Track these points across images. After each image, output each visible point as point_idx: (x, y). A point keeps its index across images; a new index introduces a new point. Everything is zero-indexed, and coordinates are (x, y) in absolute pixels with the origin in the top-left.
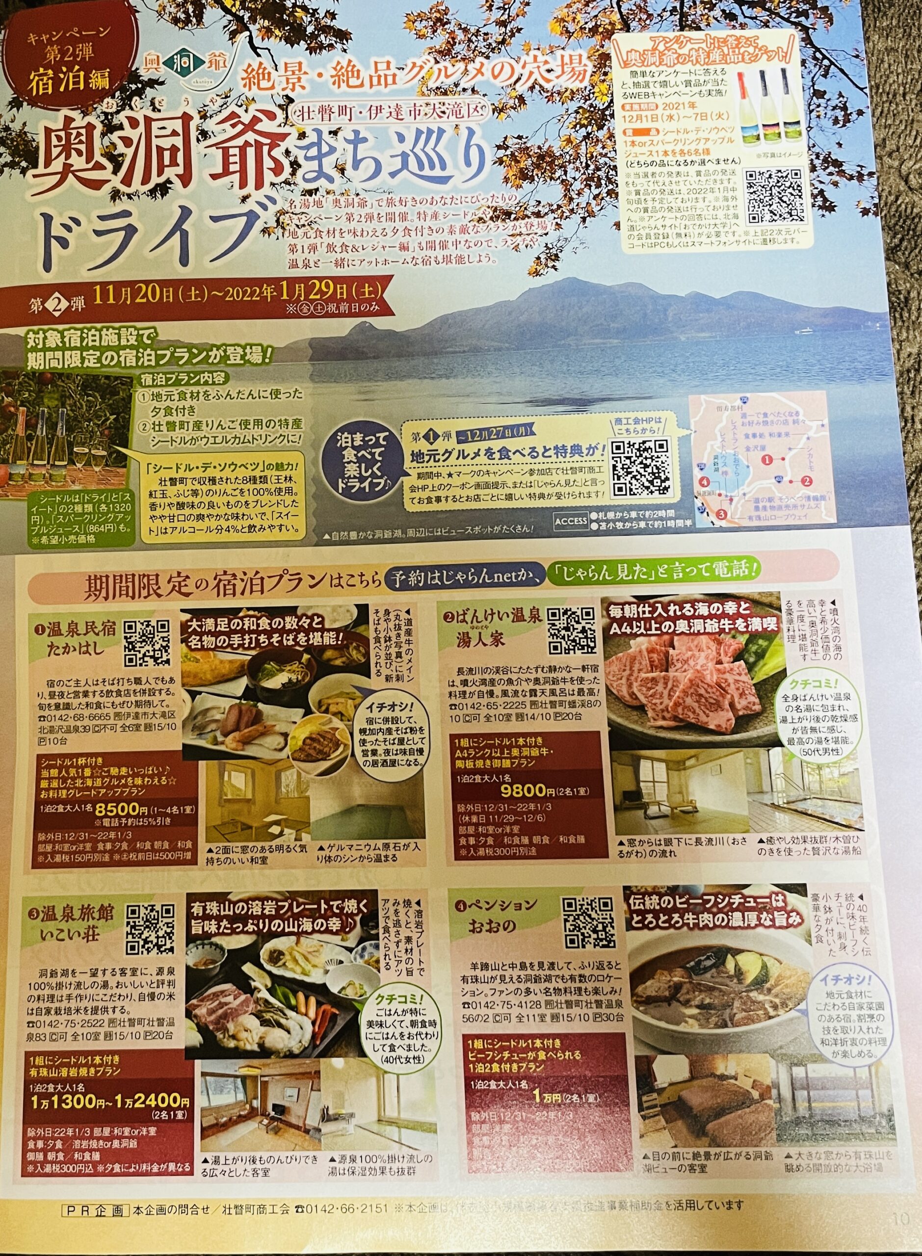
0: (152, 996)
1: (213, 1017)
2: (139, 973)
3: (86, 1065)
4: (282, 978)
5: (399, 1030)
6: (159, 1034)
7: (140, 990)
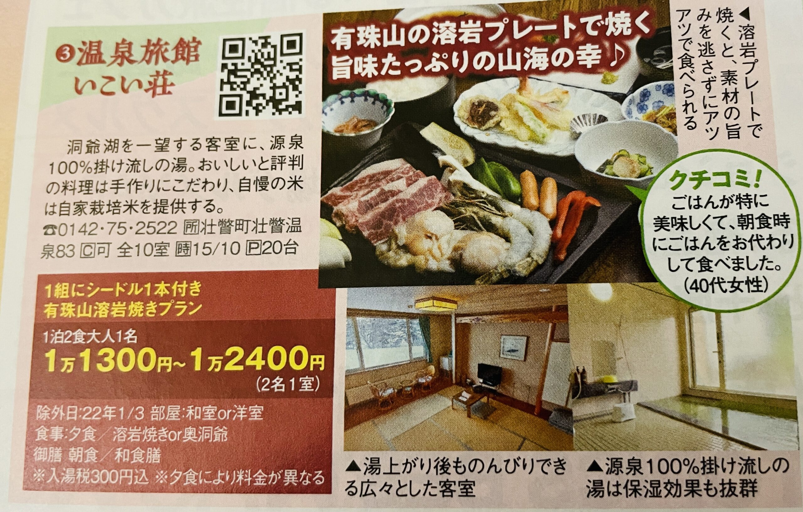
0: (263, 183)
1: (369, 216)
2: (240, 145)
3: (142, 298)
4: (494, 147)
5: (716, 233)
6: (272, 245)
7: (242, 173)
